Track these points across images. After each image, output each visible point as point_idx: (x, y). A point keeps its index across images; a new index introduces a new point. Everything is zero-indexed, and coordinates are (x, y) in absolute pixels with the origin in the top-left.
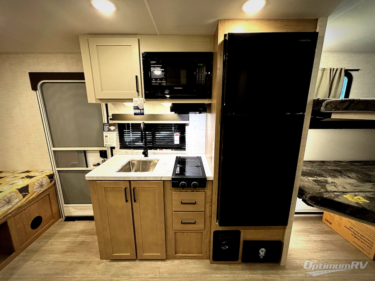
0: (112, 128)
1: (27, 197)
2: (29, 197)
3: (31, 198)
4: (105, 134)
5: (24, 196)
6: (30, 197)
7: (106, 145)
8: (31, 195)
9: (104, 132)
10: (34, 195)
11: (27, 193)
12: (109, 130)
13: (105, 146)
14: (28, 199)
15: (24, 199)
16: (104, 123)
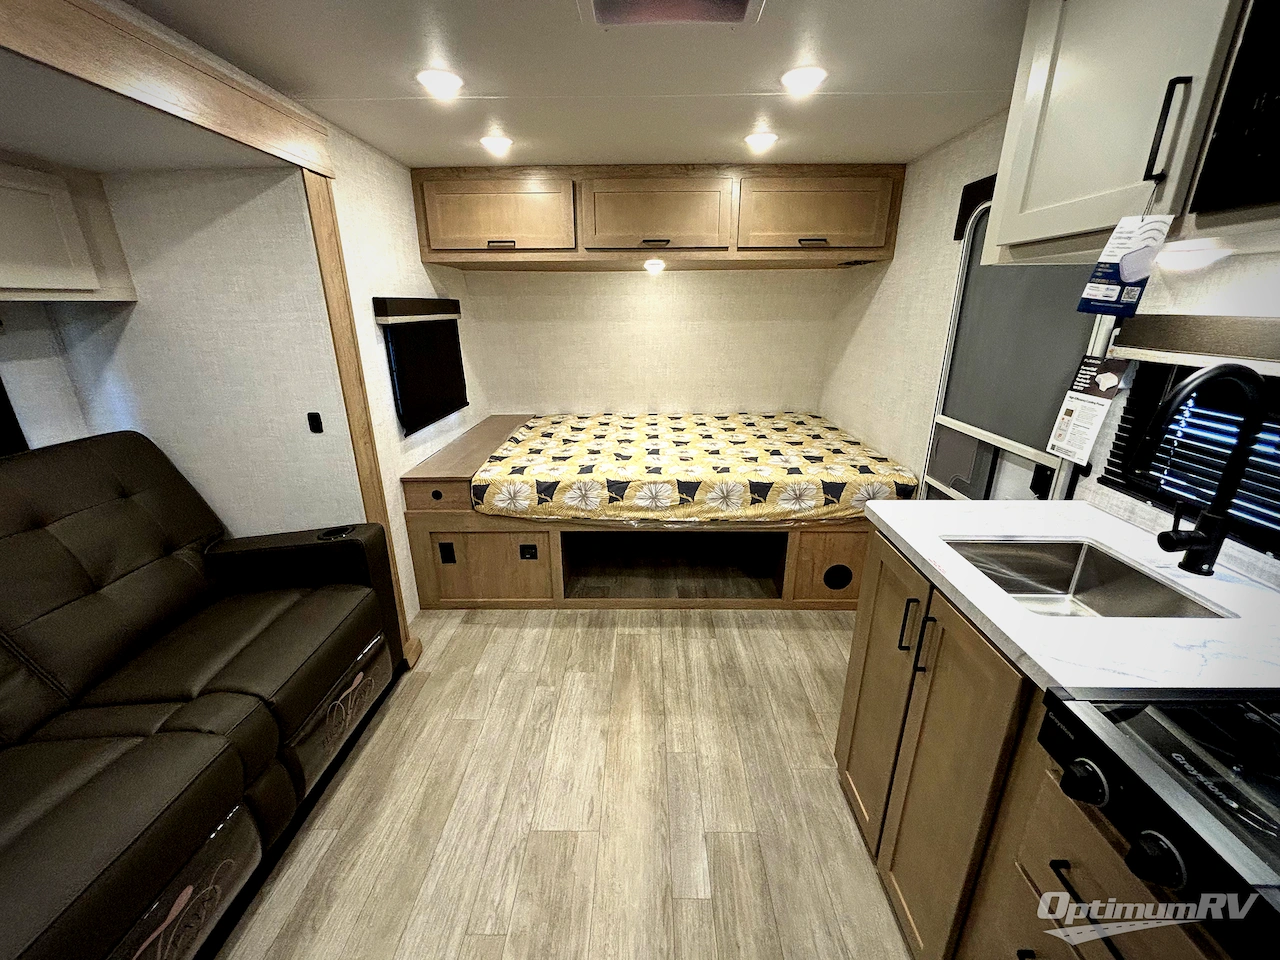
0: (1107, 380)
1: (831, 507)
2: (836, 511)
3: (839, 514)
4: (1072, 400)
5: (827, 502)
6: (839, 510)
7: (1053, 447)
8: (842, 510)
9: (1070, 393)
10: (848, 512)
11: (835, 500)
12: (1092, 389)
13: (1048, 449)
14: (832, 512)
15: (825, 509)
16: (1088, 354)
